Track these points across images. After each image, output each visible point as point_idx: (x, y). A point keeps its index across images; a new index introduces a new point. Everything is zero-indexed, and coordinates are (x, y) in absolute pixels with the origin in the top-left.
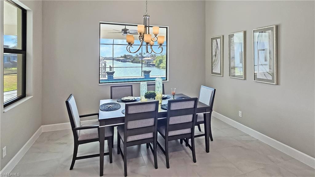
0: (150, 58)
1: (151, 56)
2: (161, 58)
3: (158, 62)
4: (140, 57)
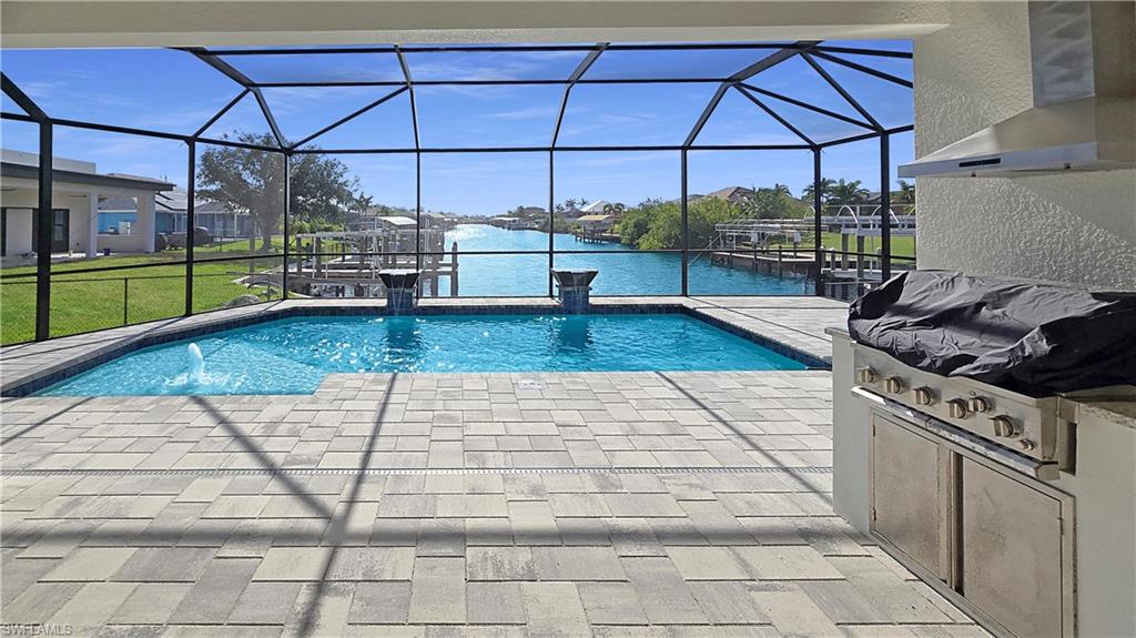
0: (601, 218)
1: (607, 210)
2: (642, 217)
3: (632, 229)
4: (568, 215)
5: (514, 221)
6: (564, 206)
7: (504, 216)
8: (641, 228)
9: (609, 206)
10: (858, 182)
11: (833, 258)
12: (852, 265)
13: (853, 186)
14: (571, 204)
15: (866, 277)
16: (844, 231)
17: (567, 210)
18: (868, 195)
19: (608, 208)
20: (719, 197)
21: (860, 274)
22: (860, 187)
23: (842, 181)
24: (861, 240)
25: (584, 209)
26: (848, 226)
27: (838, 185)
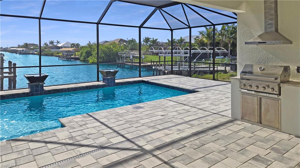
0: (71, 49)
1: (73, 46)
2: (89, 49)
3: (84, 54)
4: (52, 48)
5: (23, 50)
6: (49, 44)
7: (16, 48)
8: (89, 54)
9: (73, 44)
10: (157, 39)
11: (157, 63)
12: (161, 65)
13: (156, 40)
14: (52, 43)
15: (166, 69)
16: (160, 55)
17: (51, 45)
18: (159, 43)
19: (73, 45)
20: (116, 42)
21: (165, 68)
22: (158, 41)
23: (153, 39)
24: (165, 57)
25: (59, 45)
26: (161, 53)
27: (152, 40)
